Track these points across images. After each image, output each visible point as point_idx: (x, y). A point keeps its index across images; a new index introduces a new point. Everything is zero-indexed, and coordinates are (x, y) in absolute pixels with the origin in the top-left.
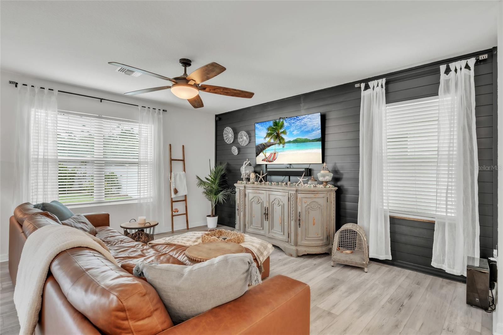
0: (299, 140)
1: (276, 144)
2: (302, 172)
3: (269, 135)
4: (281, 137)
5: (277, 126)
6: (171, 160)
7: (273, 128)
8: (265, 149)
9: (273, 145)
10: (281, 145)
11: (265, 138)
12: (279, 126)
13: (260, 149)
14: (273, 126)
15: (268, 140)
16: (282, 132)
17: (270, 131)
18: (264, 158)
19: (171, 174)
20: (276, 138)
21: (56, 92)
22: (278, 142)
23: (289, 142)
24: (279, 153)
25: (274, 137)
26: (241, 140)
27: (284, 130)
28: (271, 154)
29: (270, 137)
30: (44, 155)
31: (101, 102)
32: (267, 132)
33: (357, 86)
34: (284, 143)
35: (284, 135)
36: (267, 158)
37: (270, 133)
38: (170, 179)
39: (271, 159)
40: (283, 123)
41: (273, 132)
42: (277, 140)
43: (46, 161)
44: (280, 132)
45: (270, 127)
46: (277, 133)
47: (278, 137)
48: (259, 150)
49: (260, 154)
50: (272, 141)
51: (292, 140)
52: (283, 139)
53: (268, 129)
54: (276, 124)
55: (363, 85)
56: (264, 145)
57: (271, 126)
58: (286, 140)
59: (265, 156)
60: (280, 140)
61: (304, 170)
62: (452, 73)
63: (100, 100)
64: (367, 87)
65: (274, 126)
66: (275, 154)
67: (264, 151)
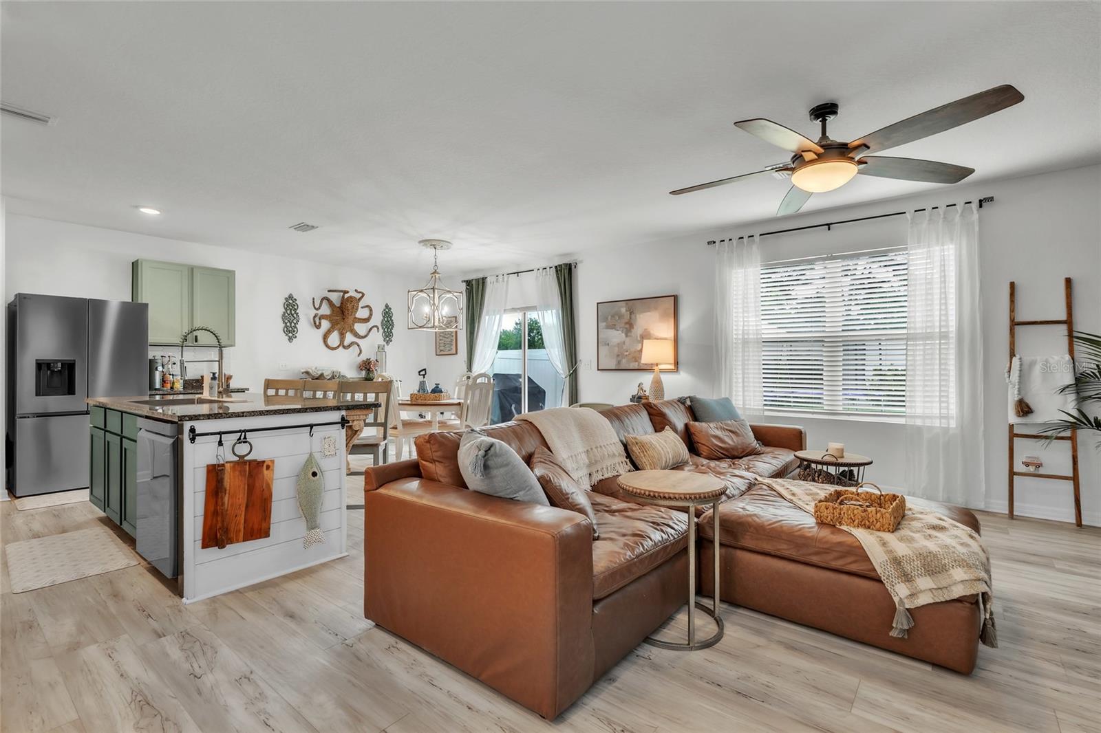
6: (1014, 324)
19: (1011, 363)
21: (757, 238)
30: (743, 334)
31: (829, 229)
38: (1006, 375)
43: (745, 342)
63: (827, 227)
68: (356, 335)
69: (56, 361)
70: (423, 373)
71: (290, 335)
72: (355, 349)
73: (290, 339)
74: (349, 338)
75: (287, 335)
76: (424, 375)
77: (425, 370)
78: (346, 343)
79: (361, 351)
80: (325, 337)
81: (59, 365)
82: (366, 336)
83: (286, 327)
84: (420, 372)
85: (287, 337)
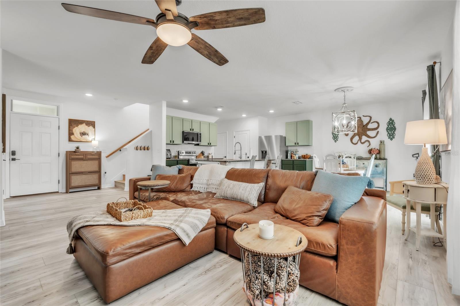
68: (369, 137)
69: (264, 151)
70: (417, 155)
71: (335, 139)
72: (367, 144)
73: (335, 141)
74: (364, 138)
75: (334, 140)
76: (417, 158)
77: (418, 154)
78: (363, 141)
79: (370, 144)
80: (352, 139)
81: (265, 152)
82: (374, 137)
83: (334, 136)
84: (413, 155)
85: (334, 141)
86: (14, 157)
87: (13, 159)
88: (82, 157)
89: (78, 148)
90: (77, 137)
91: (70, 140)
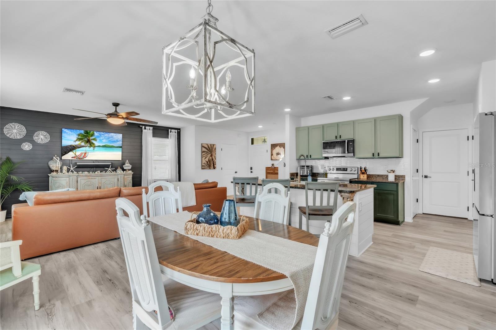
0: (107, 146)
1: (87, 146)
2: (110, 165)
3: (79, 139)
4: (92, 142)
5: (88, 134)
7: (84, 135)
8: (75, 149)
9: (83, 147)
10: (92, 148)
11: (75, 141)
12: (90, 134)
13: (69, 149)
14: (83, 134)
15: (78, 143)
16: (93, 139)
17: (81, 136)
18: (74, 155)
20: (87, 142)
22: (89, 145)
23: (99, 146)
24: (89, 153)
25: (85, 141)
26: (36, 138)
27: (94, 138)
28: (82, 153)
29: (81, 141)
32: (77, 137)
33: (141, 126)
34: (95, 147)
35: (94, 141)
36: (77, 156)
37: (81, 138)
39: (81, 157)
40: (94, 133)
41: (83, 138)
42: (87, 144)
44: (90, 139)
45: (80, 134)
46: (87, 139)
47: (88, 141)
48: (67, 149)
49: (69, 153)
50: (83, 144)
51: (101, 145)
52: (94, 144)
53: (79, 135)
54: (86, 132)
55: (143, 127)
56: (74, 146)
57: (82, 133)
58: (96, 145)
59: (75, 154)
60: (90, 144)
61: (111, 163)
62: (172, 132)
64: (145, 128)
65: (86, 134)
66: (85, 153)
67: (74, 151)
86: (252, 171)
87: (252, 172)
88: (272, 171)
89: (273, 165)
90: (275, 157)
91: (272, 160)
